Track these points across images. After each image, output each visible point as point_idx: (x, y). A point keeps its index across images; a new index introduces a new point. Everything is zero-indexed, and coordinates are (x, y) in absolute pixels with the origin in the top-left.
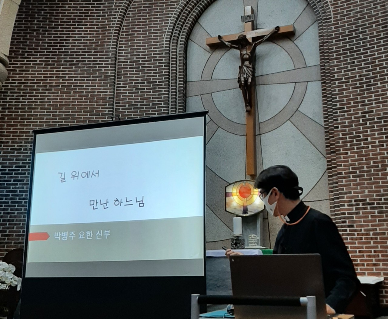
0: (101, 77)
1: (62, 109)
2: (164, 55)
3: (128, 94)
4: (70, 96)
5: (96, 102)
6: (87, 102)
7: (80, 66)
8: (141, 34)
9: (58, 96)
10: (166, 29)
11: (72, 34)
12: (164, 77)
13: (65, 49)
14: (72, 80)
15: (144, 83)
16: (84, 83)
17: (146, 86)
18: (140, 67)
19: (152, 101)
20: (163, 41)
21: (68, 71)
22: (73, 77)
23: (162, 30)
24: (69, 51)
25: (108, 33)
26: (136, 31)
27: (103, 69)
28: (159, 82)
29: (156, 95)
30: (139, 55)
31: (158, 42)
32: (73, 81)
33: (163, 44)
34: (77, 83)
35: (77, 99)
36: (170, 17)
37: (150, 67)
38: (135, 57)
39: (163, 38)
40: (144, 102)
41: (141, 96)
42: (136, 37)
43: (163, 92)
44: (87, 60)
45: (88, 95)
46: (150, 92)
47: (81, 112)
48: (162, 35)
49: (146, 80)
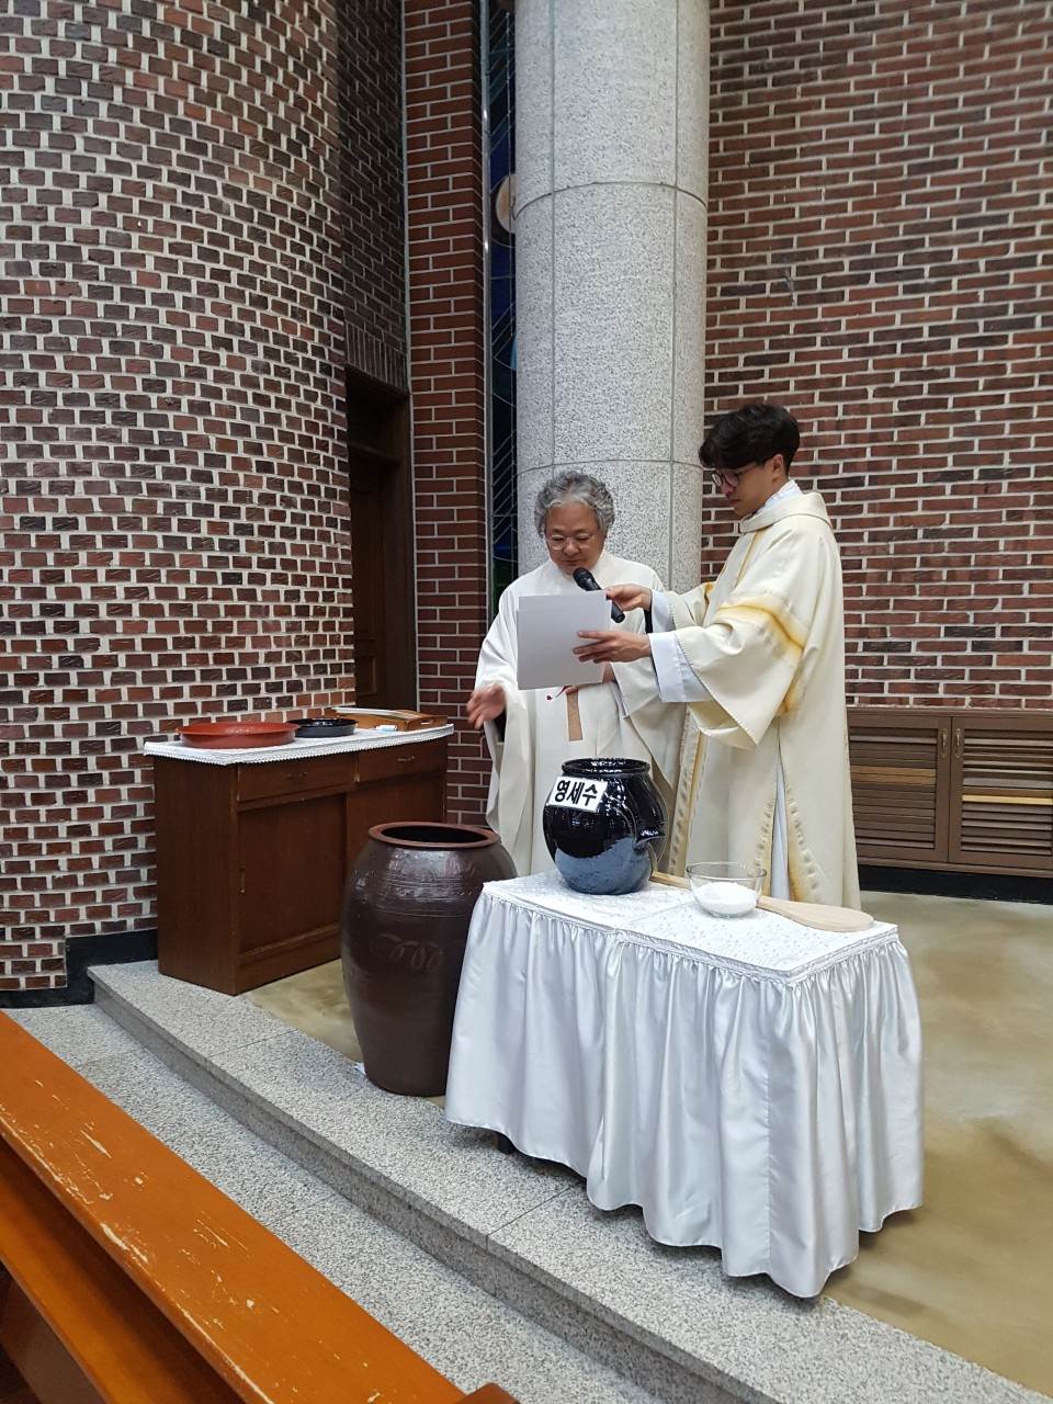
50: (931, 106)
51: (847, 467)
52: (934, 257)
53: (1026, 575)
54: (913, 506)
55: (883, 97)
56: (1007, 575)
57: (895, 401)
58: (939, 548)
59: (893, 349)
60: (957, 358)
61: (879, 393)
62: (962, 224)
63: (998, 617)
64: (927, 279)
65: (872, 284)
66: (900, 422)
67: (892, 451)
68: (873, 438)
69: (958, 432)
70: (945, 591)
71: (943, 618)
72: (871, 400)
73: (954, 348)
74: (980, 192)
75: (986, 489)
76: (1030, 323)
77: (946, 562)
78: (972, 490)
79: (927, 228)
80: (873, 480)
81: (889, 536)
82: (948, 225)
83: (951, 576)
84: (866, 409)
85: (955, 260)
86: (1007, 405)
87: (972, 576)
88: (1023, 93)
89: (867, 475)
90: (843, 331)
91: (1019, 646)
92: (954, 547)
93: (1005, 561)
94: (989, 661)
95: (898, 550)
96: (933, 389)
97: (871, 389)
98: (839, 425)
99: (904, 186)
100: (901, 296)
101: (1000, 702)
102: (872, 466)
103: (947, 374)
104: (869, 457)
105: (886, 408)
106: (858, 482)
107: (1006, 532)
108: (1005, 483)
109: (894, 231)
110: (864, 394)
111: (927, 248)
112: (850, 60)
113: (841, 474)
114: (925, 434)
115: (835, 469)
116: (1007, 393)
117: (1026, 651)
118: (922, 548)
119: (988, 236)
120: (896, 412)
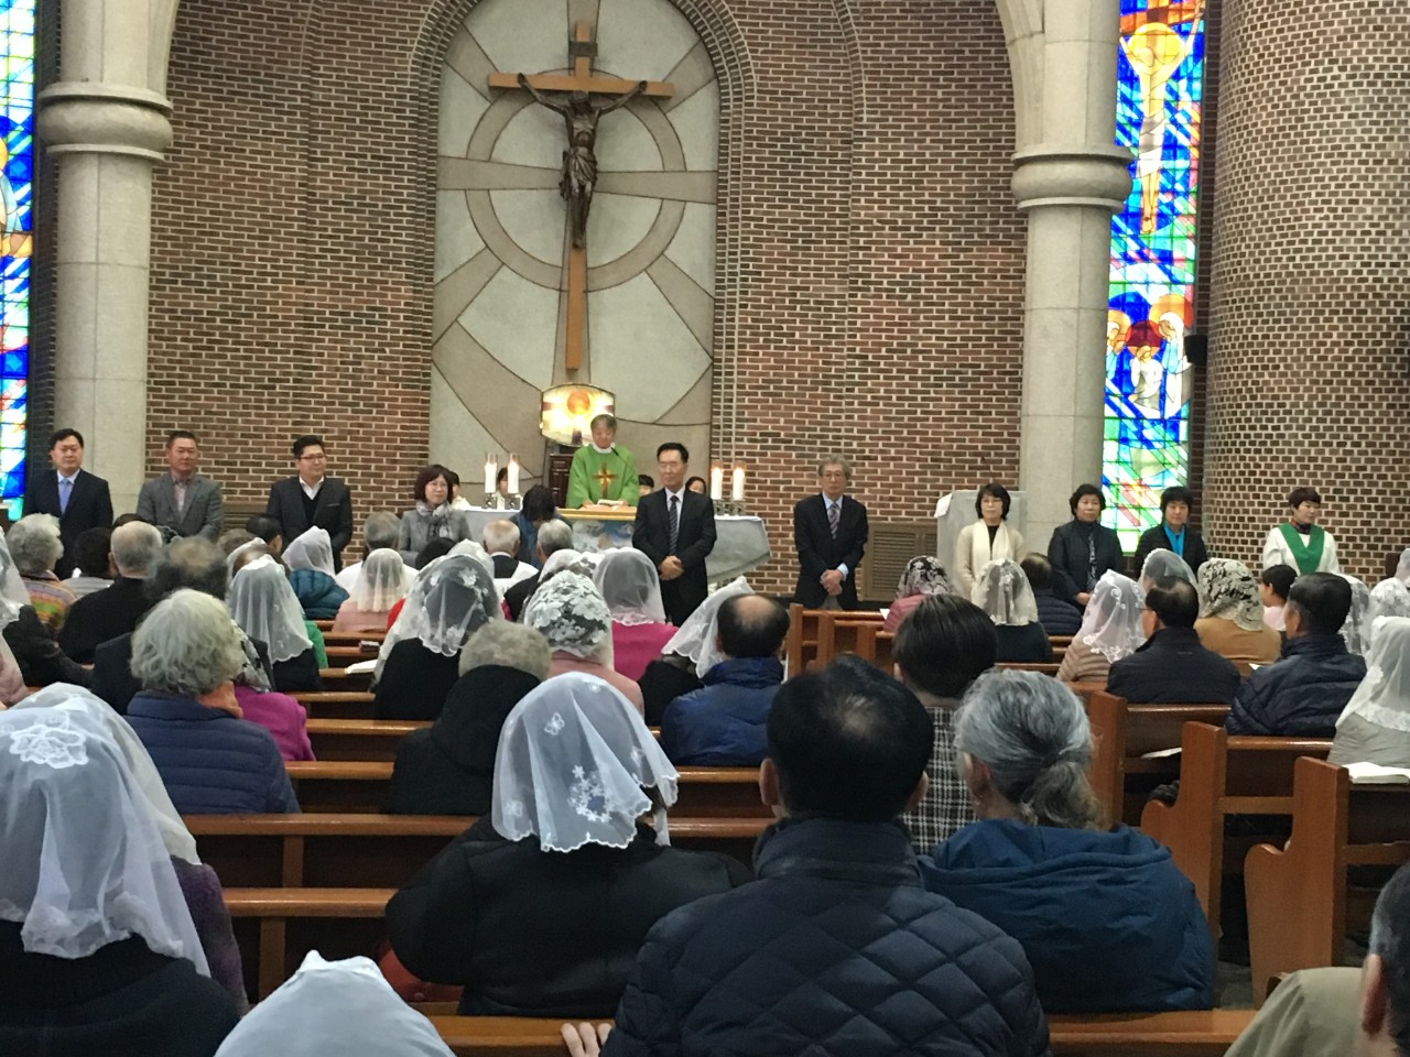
0: (282, 134)
1: (204, 197)
2: (408, 100)
3: (331, 177)
4: (219, 170)
5: (274, 189)
6: (254, 187)
7: (236, 103)
8: (359, 44)
9: (193, 167)
10: (412, 42)
11: (217, 26)
12: (407, 150)
13: (203, 61)
14: (220, 135)
15: (365, 157)
16: (248, 144)
17: (370, 164)
18: (358, 119)
19: (384, 200)
20: (406, 69)
21: (213, 113)
22: (223, 128)
23: (405, 42)
24: (213, 66)
25: (294, 35)
26: (349, 36)
27: (285, 117)
28: (397, 159)
29: (390, 186)
30: (355, 93)
31: (396, 69)
32: (224, 137)
33: (406, 76)
34: (231, 143)
35: (233, 178)
36: (422, 15)
37: (379, 123)
38: (346, 96)
39: (407, 62)
40: (364, 198)
41: (359, 184)
42: (348, 50)
43: (406, 183)
44: (251, 92)
45: (256, 173)
46: (378, 178)
47: (242, 208)
48: (404, 55)
49: (370, 150)
50: (208, 205)
51: (168, 376)
52: (209, 277)
53: (250, 436)
54: (199, 398)
55: (186, 195)
56: (243, 436)
57: (191, 345)
58: (211, 420)
59: (189, 319)
60: (219, 328)
61: (183, 340)
62: (222, 264)
63: (238, 456)
64: (205, 287)
65: (180, 285)
66: (193, 355)
67: (190, 369)
68: (179, 362)
69: (220, 364)
70: (214, 442)
71: (213, 456)
72: (179, 343)
73: (218, 323)
74: (229, 250)
75: (233, 393)
76: (251, 316)
77: (214, 428)
78: (227, 393)
79: (205, 262)
80: (181, 383)
81: (187, 412)
82: (214, 263)
83: (218, 435)
84: (177, 347)
85: (218, 280)
86: (242, 353)
87: (228, 436)
88: (249, 208)
89: (177, 380)
90: (166, 306)
91: (247, 471)
92: (219, 420)
93: (242, 429)
94: (234, 478)
95: (193, 419)
96: (209, 341)
97: (179, 337)
98: (164, 354)
99: (196, 240)
100: (194, 294)
101: (239, 499)
102: (181, 376)
103: (213, 335)
104: (178, 371)
105: (186, 348)
106: (173, 383)
107: (242, 414)
108: (241, 391)
109: (190, 261)
110: (176, 340)
111: (206, 272)
112: (170, 174)
113: (165, 379)
114: (205, 363)
115: (161, 376)
116: (242, 347)
117: (251, 474)
118: (203, 420)
119: (233, 271)
120: (191, 351)
